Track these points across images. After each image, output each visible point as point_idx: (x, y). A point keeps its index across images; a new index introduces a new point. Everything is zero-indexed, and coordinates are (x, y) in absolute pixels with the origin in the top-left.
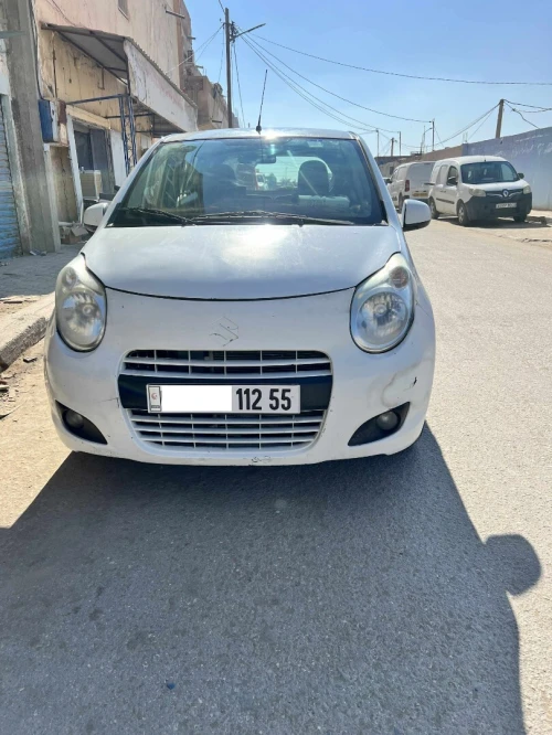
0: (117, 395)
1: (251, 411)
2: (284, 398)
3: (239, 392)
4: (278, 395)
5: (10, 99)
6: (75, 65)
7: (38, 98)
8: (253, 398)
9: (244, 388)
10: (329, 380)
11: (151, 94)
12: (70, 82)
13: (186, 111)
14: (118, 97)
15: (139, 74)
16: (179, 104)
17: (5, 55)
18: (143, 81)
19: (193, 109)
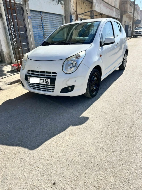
0: (25, 78)
1: (43, 83)
2: (47, 81)
3: (41, 79)
4: (46, 80)
5: (64, 16)
6: (84, 4)
7: (70, 14)
8: (43, 81)
9: (41, 78)
10: (55, 78)
11: (101, 9)
12: (82, 8)
13: (115, 11)
14: (90, 11)
15: (97, 4)
16: (113, 10)
17: (63, 5)
18: (98, 6)
19: (118, 11)
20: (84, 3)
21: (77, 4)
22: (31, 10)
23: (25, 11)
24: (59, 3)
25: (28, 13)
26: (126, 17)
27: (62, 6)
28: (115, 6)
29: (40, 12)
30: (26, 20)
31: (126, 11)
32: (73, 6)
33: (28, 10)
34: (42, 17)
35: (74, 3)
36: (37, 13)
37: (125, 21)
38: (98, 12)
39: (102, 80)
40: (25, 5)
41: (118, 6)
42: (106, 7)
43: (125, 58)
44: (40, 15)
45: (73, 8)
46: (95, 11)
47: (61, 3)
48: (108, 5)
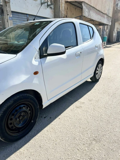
11: (91, 15)
12: (73, 14)
13: (107, 18)
14: (80, 16)
15: (87, 10)
16: (104, 17)
17: (53, 10)
18: (88, 12)
19: (110, 18)
20: (76, 9)
21: (67, 9)
22: (12, 12)
23: (5, 12)
24: (48, 8)
25: (9, 14)
26: (118, 24)
27: (51, 10)
28: (106, 13)
29: (27, 14)
30: (6, 21)
31: (118, 19)
32: (64, 11)
33: (10, 11)
34: (28, 19)
35: (65, 8)
36: (23, 15)
37: (117, 28)
38: (88, 17)
39: (43, 108)
40: (5, 6)
41: (111, 15)
42: (97, 14)
43: (98, 69)
44: (26, 18)
45: (63, 13)
46: (84, 16)
47: (51, 8)
48: (99, 12)
